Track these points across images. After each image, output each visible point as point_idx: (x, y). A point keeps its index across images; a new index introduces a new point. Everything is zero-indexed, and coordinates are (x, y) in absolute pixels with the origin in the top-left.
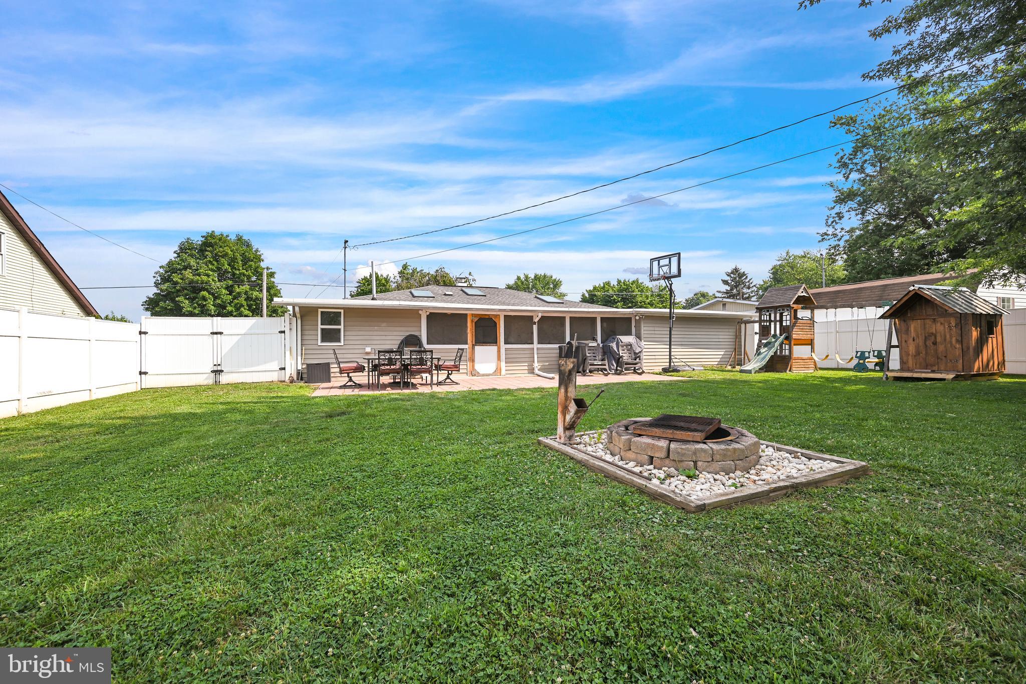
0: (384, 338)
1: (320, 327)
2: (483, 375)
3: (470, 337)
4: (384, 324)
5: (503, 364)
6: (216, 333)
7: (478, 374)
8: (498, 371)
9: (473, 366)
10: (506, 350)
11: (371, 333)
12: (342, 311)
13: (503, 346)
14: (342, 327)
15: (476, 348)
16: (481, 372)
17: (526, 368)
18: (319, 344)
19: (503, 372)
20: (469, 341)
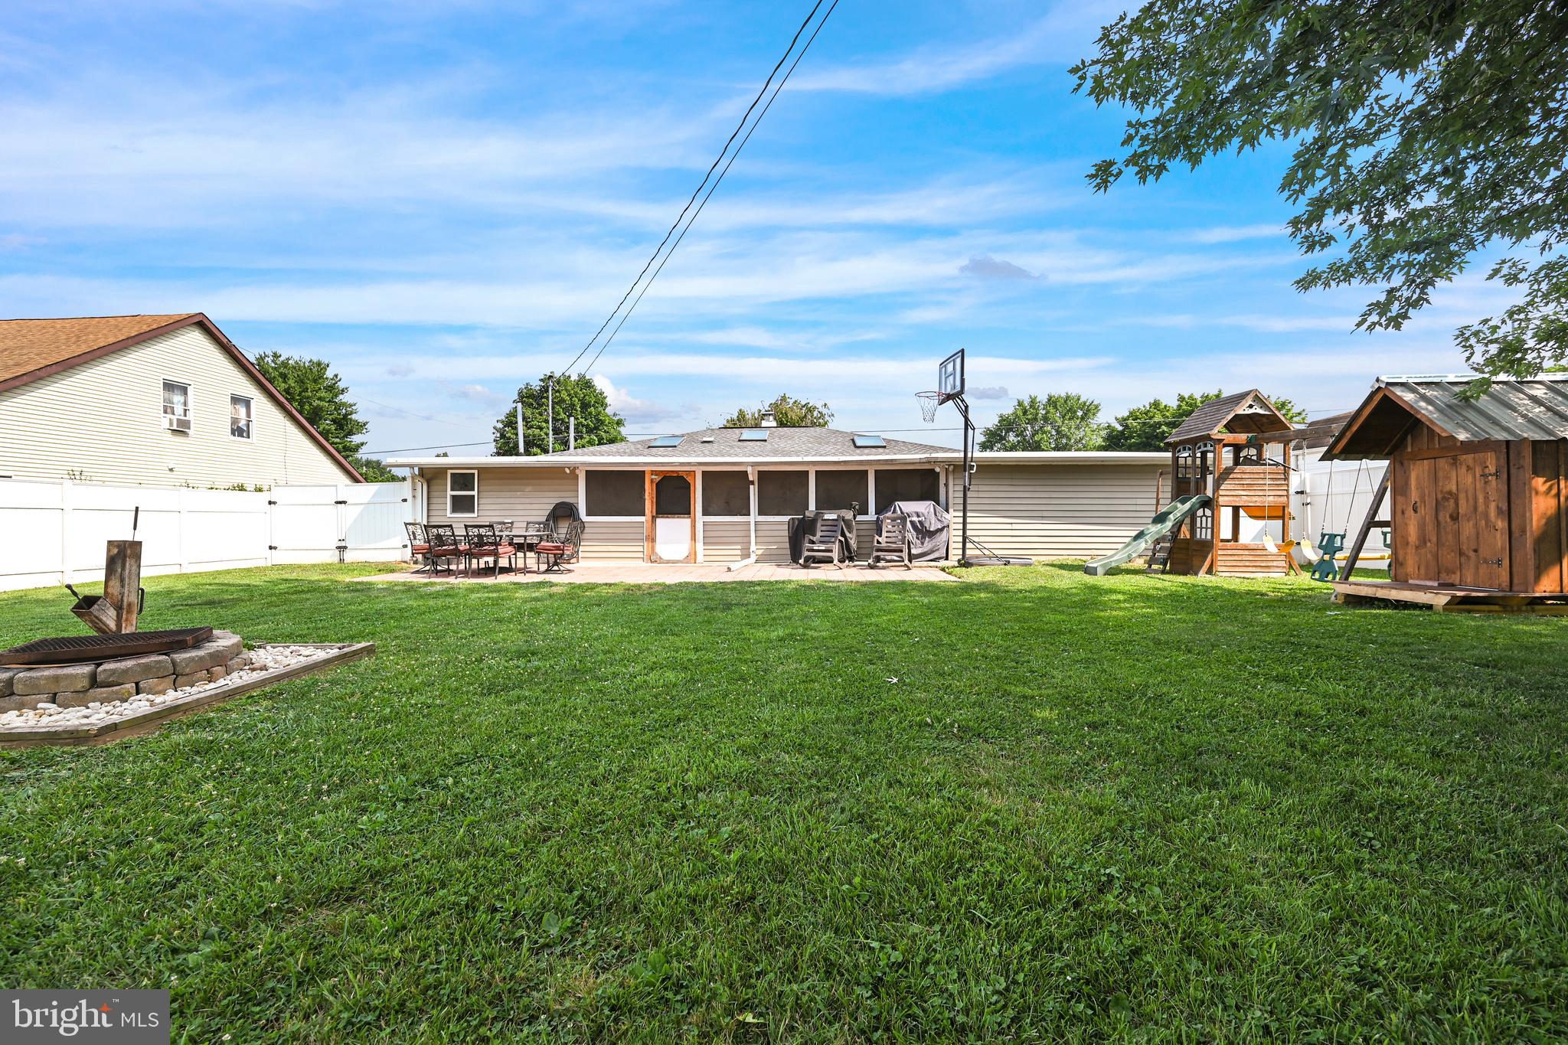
0: (528, 507)
1: (450, 493)
2: (668, 562)
3: (649, 506)
4: (529, 488)
5: (700, 546)
6: (340, 503)
7: (660, 561)
8: (692, 557)
9: (653, 548)
10: (705, 524)
11: (512, 500)
12: (476, 472)
13: (700, 519)
14: (475, 493)
15: (658, 520)
16: (665, 557)
17: (739, 552)
18: (449, 515)
19: (700, 558)
20: (648, 511)
